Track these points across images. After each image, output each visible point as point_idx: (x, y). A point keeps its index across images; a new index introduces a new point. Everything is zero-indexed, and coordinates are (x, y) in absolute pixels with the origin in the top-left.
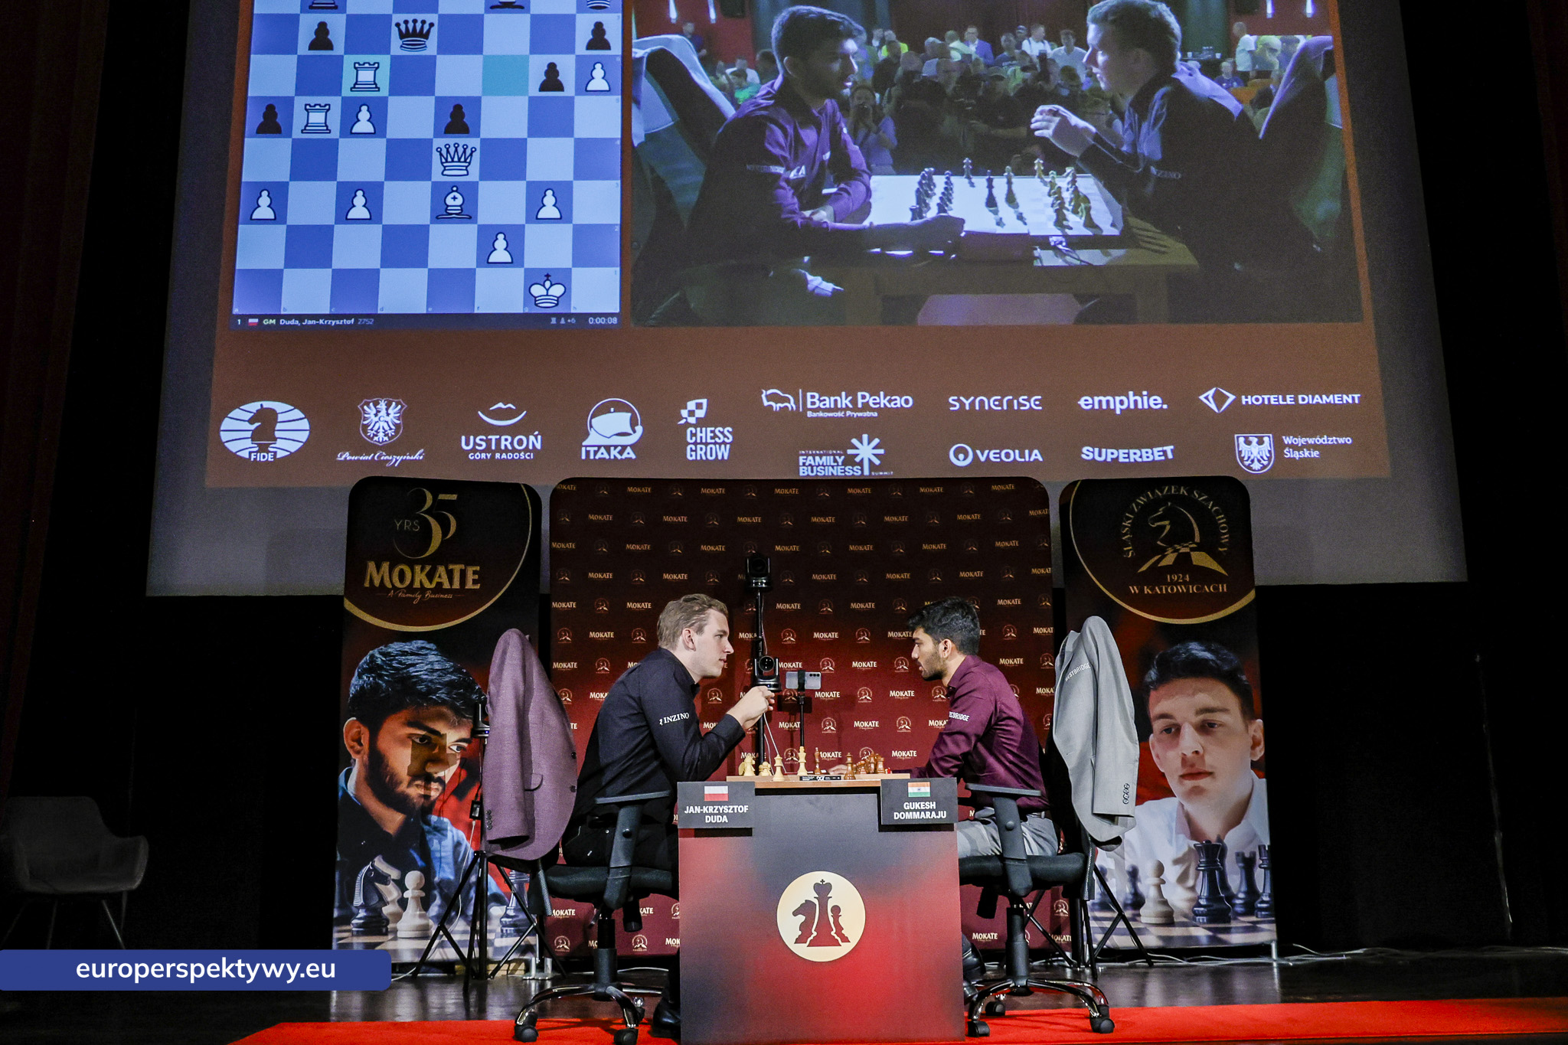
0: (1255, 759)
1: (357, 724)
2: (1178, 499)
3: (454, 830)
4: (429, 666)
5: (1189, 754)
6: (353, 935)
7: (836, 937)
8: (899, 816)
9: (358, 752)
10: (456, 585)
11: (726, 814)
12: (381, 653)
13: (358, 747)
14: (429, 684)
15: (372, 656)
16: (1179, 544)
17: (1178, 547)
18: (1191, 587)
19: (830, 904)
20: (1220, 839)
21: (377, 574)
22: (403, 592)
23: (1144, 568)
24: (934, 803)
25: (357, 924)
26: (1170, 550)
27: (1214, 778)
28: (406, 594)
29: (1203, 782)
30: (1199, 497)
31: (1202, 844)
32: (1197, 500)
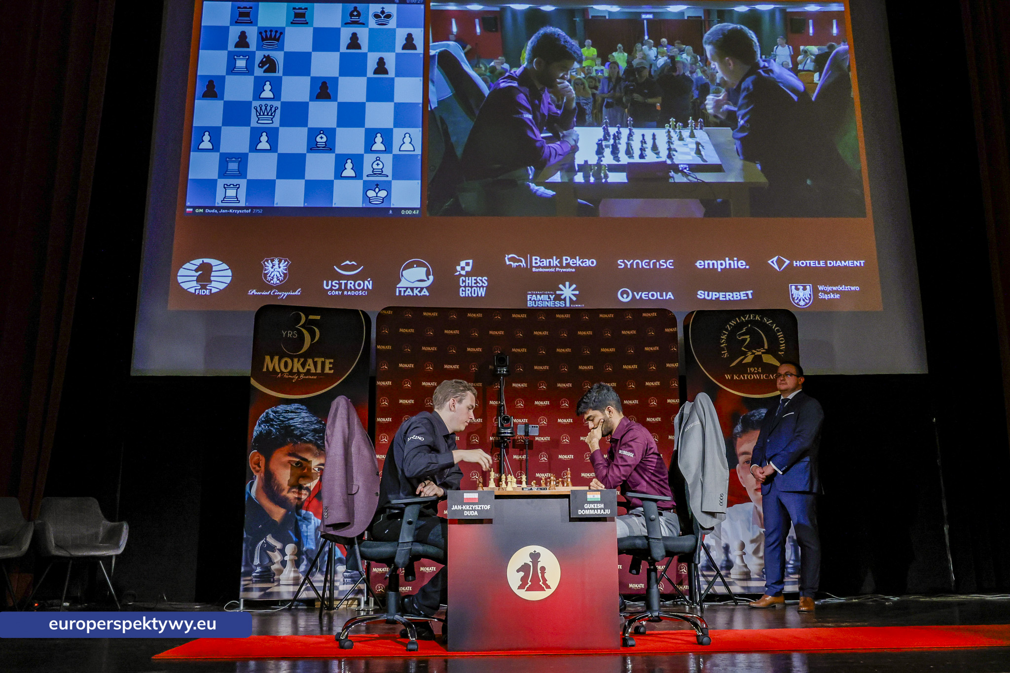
1: (258, 454)
2: (754, 322)
3: (316, 519)
4: (302, 420)
6: (253, 583)
7: (543, 586)
8: (582, 512)
9: (258, 471)
10: (319, 371)
11: (476, 510)
12: (272, 412)
13: (258, 468)
14: (302, 430)
15: (267, 413)
16: (755, 349)
18: (762, 375)
19: (539, 565)
21: (271, 364)
22: (287, 375)
23: (734, 364)
25: (255, 576)
28: (288, 376)
32: (766, 323)
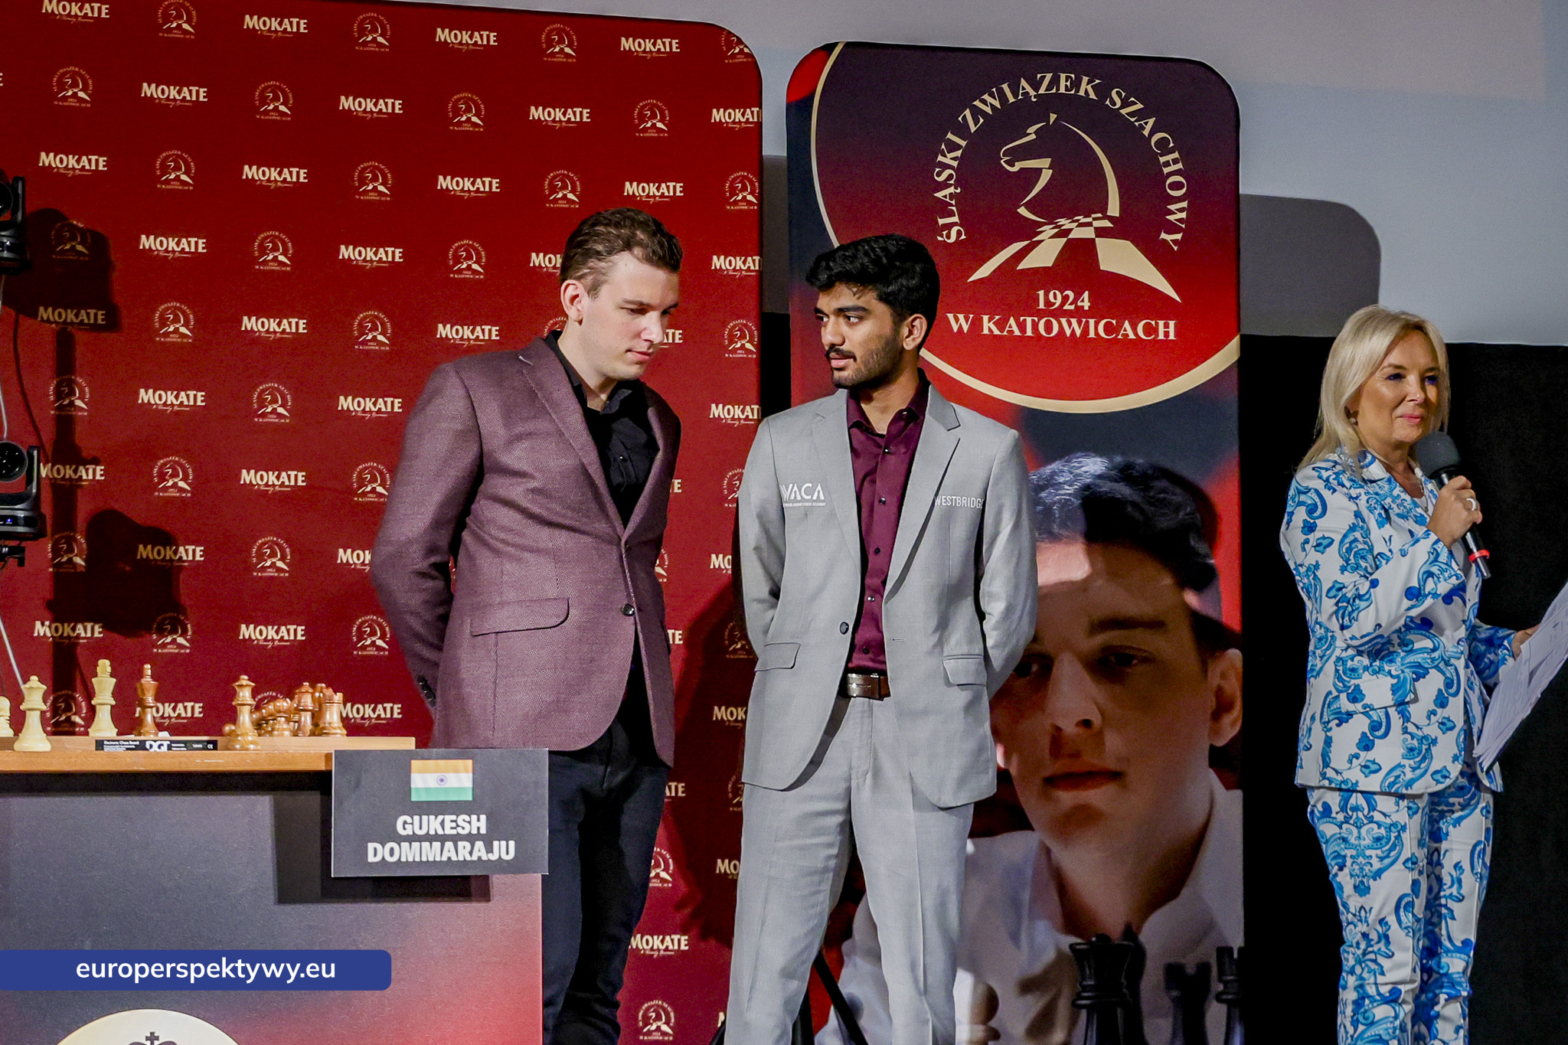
0: (1220, 743)
2: (1070, 105)
5: (1069, 727)
16: (1070, 215)
17: (1066, 224)
18: (1092, 322)
20: (1131, 932)
23: (985, 271)
24: (483, 817)
26: (1048, 231)
27: (1124, 787)
29: (1096, 796)
30: (1122, 107)
31: (1089, 942)
32: (1116, 111)
